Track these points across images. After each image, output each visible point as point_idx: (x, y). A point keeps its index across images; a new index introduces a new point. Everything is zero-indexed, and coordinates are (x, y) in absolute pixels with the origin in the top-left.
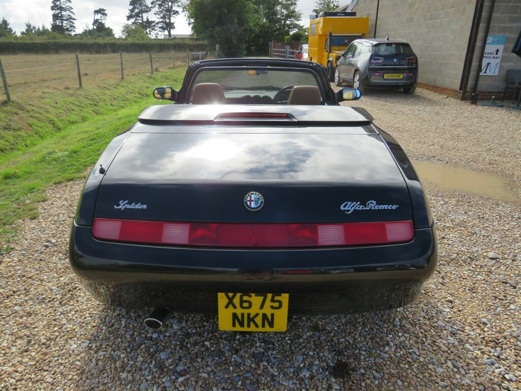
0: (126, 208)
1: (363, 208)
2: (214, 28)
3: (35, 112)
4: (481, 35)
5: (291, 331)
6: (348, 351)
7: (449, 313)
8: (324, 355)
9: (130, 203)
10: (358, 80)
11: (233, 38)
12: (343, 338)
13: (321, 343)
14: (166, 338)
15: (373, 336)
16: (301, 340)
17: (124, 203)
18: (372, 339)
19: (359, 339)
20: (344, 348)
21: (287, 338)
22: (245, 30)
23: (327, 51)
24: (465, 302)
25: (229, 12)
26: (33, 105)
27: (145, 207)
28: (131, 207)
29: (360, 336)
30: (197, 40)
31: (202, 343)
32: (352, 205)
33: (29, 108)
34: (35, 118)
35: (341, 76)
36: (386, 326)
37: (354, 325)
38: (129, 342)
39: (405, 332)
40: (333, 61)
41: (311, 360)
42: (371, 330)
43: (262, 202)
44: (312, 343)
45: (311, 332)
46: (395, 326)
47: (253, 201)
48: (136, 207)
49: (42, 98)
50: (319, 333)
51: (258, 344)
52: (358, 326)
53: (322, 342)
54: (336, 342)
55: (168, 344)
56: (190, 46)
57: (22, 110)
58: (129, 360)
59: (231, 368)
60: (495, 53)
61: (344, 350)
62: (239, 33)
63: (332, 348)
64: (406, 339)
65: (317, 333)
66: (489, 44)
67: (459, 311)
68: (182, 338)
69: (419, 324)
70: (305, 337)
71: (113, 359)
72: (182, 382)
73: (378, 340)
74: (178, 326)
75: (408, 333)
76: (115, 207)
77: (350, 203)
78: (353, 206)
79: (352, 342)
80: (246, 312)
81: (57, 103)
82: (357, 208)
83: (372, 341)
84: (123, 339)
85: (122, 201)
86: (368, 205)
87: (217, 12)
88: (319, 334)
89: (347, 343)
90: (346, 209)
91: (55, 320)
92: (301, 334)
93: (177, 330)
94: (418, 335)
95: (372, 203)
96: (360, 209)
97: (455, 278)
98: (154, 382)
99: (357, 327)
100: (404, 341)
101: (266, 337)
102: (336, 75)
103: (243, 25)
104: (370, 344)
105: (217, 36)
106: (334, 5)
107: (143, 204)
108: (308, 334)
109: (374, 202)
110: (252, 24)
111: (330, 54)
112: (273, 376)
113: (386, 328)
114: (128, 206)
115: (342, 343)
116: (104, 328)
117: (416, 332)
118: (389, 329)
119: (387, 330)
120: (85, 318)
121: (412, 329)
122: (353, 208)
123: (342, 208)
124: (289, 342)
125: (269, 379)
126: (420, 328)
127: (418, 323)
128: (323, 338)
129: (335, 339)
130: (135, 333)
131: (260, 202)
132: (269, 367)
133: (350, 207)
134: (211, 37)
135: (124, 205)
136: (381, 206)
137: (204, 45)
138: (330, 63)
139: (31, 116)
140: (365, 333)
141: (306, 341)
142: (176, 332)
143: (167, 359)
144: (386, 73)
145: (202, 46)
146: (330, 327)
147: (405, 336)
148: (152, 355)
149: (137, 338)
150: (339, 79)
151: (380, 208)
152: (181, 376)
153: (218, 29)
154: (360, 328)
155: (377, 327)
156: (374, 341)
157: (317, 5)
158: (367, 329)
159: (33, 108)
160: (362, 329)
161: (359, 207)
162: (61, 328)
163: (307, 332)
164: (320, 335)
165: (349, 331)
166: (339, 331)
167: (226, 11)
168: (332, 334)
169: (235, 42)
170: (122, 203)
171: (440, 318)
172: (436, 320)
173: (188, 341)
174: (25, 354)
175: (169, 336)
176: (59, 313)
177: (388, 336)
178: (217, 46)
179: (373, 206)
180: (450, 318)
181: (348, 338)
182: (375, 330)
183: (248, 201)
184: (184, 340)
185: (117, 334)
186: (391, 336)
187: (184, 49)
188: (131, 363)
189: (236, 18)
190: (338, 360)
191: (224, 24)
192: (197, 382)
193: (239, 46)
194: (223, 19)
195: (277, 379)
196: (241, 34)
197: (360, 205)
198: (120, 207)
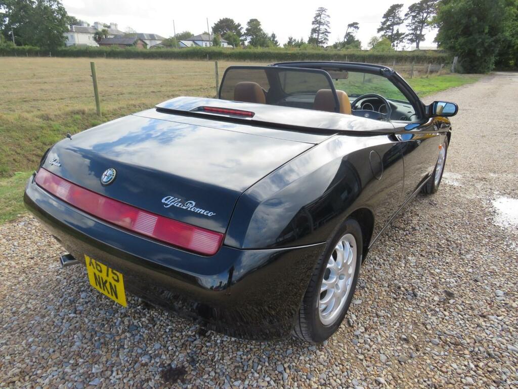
1: (181, 205)
2: (456, 38)
6: (201, 365)
8: (177, 356)
9: (55, 161)
11: (478, 50)
12: (213, 352)
13: (190, 345)
15: (241, 366)
16: (178, 334)
18: (236, 367)
19: (225, 361)
20: (201, 361)
21: (169, 327)
22: (496, 41)
25: (480, 19)
27: (59, 165)
29: (231, 359)
30: (440, 52)
32: (173, 200)
36: (267, 364)
37: (238, 348)
39: (275, 380)
41: (163, 352)
42: (247, 360)
43: (111, 178)
44: (183, 341)
45: (194, 333)
46: (275, 369)
47: (107, 175)
50: (200, 337)
51: (143, 319)
52: (241, 350)
53: (192, 345)
54: (203, 351)
56: (429, 58)
58: (63, 288)
59: (106, 326)
61: (200, 362)
62: (487, 44)
63: (192, 354)
64: (267, 387)
65: (197, 336)
69: (304, 382)
70: (184, 333)
71: (59, 282)
72: (69, 318)
73: (241, 371)
75: (277, 383)
77: (172, 198)
78: (173, 202)
79: (215, 360)
80: (100, 275)
82: (175, 205)
83: (234, 369)
86: (187, 204)
87: (464, 21)
88: (198, 338)
89: (210, 358)
90: (166, 202)
92: (185, 330)
95: (191, 203)
96: (178, 206)
97: (429, 365)
98: (57, 308)
99: (238, 350)
100: (263, 386)
101: (157, 318)
103: (496, 35)
104: (229, 370)
105: (459, 47)
108: (190, 333)
109: (194, 203)
110: (507, 34)
112: (122, 347)
113: (263, 366)
114: (54, 163)
115: (206, 356)
117: (287, 387)
118: (264, 369)
119: (261, 368)
121: (288, 382)
122: (173, 204)
123: (163, 201)
124: (168, 330)
125: (116, 347)
127: (303, 380)
128: (197, 342)
129: (205, 349)
132: (128, 339)
133: (170, 201)
134: (452, 48)
135: (53, 161)
136: (198, 209)
137: (446, 57)
140: (238, 359)
141: (180, 337)
143: (83, 299)
145: (443, 59)
148: (79, 292)
151: (196, 211)
152: (75, 313)
153: (461, 40)
154: (240, 353)
155: (256, 360)
156: (236, 370)
158: (245, 357)
160: (240, 355)
161: (177, 205)
163: (191, 331)
165: (227, 349)
166: (219, 345)
167: (475, 19)
168: (208, 344)
169: (479, 54)
174: (30, 259)
177: (254, 373)
178: (456, 59)
179: (191, 207)
181: (217, 354)
182: (250, 362)
183: (105, 175)
186: (256, 375)
187: (423, 61)
188: (63, 290)
189: (487, 27)
190: (183, 367)
191: (471, 35)
192: (77, 322)
193: (485, 59)
194: (471, 29)
195: (121, 351)
196: (490, 46)
197: (180, 202)
198: (51, 163)
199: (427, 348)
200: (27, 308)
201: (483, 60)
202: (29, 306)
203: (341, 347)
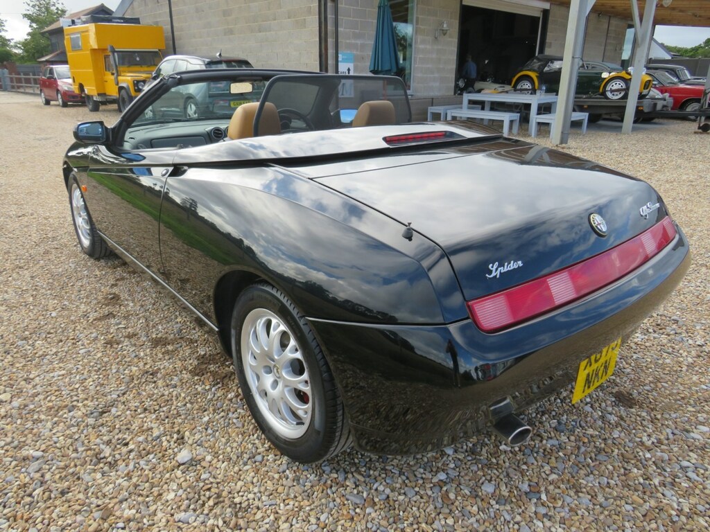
0: (500, 274)
4: (331, 52)
9: (501, 265)
17: (495, 267)
23: (113, 74)
27: (520, 263)
28: (506, 270)
40: (128, 86)
48: (512, 268)
60: (347, 72)
66: (341, 62)
72: (550, 498)
76: (487, 275)
80: (596, 366)
85: (491, 265)
106: (57, 9)
107: (515, 261)
111: (120, 78)
114: (502, 270)
135: (497, 270)
138: (123, 90)
144: (232, 100)
152: (539, 493)
170: (492, 267)
198: (493, 274)
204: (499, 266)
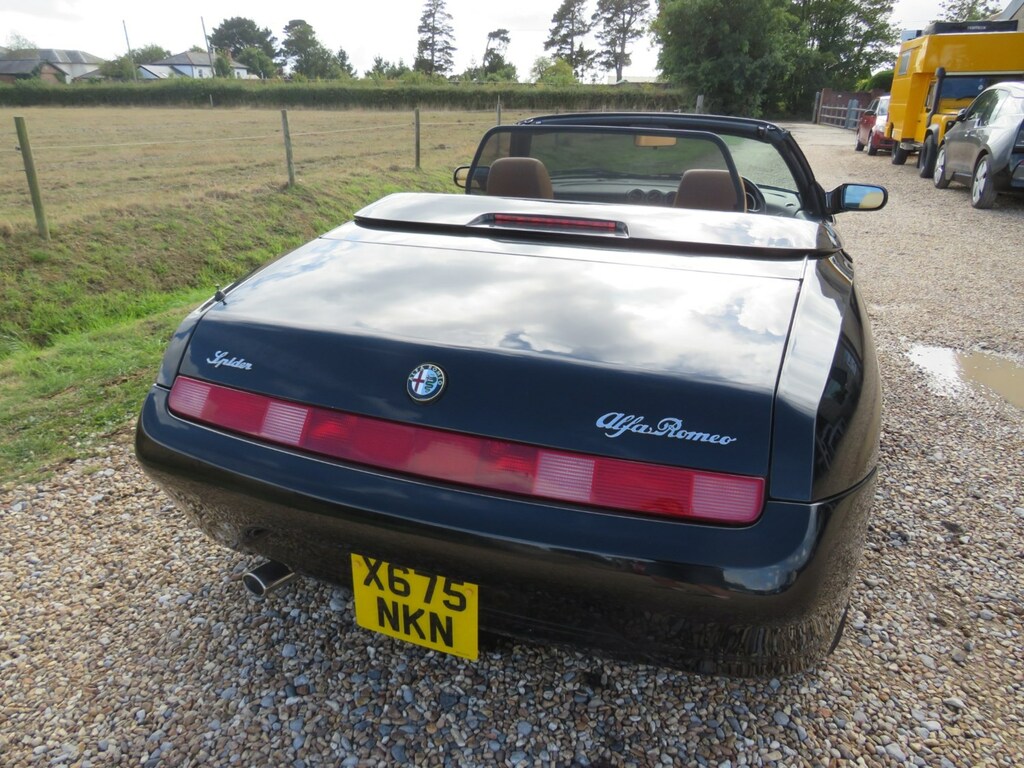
0: (221, 365)
1: (647, 430)
2: (698, 62)
3: (330, 207)
5: (537, 671)
6: (634, 746)
7: (933, 734)
8: (578, 739)
9: (228, 357)
10: (985, 176)
11: (736, 82)
12: (639, 715)
13: (586, 711)
14: (309, 621)
15: (709, 730)
16: (548, 695)
18: (701, 735)
19: (673, 728)
20: (629, 738)
21: (522, 683)
22: (763, 68)
23: (928, 111)
24: (999, 720)
25: (733, 30)
26: (327, 195)
27: (248, 366)
28: (229, 364)
29: (681, 722)
30: (666, 86)
31: (362, 648)
32: (624, 420)
33: (320, 199)
34: (327, 216)
35: (948, 165)
36: (752, 716)
37: (678, 696)
38: (249, 612)
39: (789, 745)
41: (546, 739)
42: (712, 716)
43: (439, 387)
44: (567, 706)
45: (578, 685)
46: (773, 723)
47: (423, 381)
48: (237, 366)
49: (347, 183)
50: (593, 690)
51: (458, 678)
52: (687, 699)
53: (589, 710)
54: (620, 719)
55: (306, 633)
56: (649, 98)
57: (309, 201)
58: (230, 643)
59: (386, 707)
61: (628, 741)
62: (748, 73)
63: (603, 728)
64: (784, 759)
65: (588, 690)
67: (967, 736)
68: (334, 629)
69: (838, 736)
70: (559, 690)
71: (208, 633)
72: (290, 707)
73: (716, 742)
74: (341, 605)
75: (796, 748)
76: (208, 360)
77: (620, 415)
78: (626, 424)
79: (654, 730)
80: (401, 601)
81: (368, 194)
82: (634, 430)
83: (701, 740)
84: (243, 605)
86: (662, 426)
87: (708, 31)
88: (591, 693)
89: (642, 729)
90: (608, 426)
91: (165, 549)
92: (556, 682)
93: (334, 612)
94: (820, 758)
95: (671, 423)
96: (641, 431)
97: (1003, 658)
98: (246, 691)
99: (683, 702)
100: (775, 761)
101: (482, 668)
102: (940, 162)
103: (761, 56)
104: (692, 744)
105: (703, 78)
107: (247, 361)
108: (570, 686)
109: (679, 422)
110: (779, 55)
111: (935, 116)
112: (453, 745)
113: (749, 721)
114: (226, 362)
115: (631, 726)
116: (225, 579)
117: (818, 752)
118: (755, 727)
119: (749, 727)
120: (209, 555)
121: (813, 742)
122: (626, 428)
123: (600, 423)
124: (522, 691)
125: (441, 749)
126: (835, 745)
127: (835, 732)
128: (596, 702)
129: (620, 713)
130: (267, 600)
131: (435, 385)
132: (454, 726)
133: (617, 424)
134: (691, 80)
135: (221, 359)
136: (692, 434)
137: (679, 96)
138: (930, 137)
139: (321, 213)
140: (694, 719)
141: (557, 699)
142: (331, 616)
143: (291, 658)
145: (674, 100)
146: (623, 686)
147: (783, 753)
148: (270, 645)
149: (264, 610)
150: (943, 173)
151: (688, 438)
152: (296, 694)
153: (706, 64)
154: (689, 706)
155: (729, 713)
156: (706, 741)
157: (943, 11)
158: (703, 712)
159: (327, 199)
160: (693, 710)
161: (637, 429)
162: (164, 564)
163: (570, 681)
164: (595, 694)
165: (661, 705)
166: (640, 698)
167: (727, 28)
168: (620, 701)
169: (738, 91)
170: (219, 354)
171: (901, 738)
172: (886, 738)
173: (342, 637)
174: (96, 590)
175: (316, 621)
176: (176, 539)
177: (743, 740)
178: (700, 99)
179: (674, 430)
180: (930, 746)
181: (649, 719)
182: (721, 719)
183: (415, 380)
184: (336, 634)
185: (239, 594)
186: (750, 742)
187: (638, 104)
188: (232, 648)
189: (747, 43)
190: (602, 757)
191: (720, 55)
192: (314, 714)
193: (747, 100)
194: (720, 44)
195: (457, 755)
196: (754, 75)
197: (643, 422)
198: (214, 362)
199: (981, 629)
200: (173, 706)
201: (744, 101)
202: (172, 699)
203: (849, 655)
204: (225, 357)
